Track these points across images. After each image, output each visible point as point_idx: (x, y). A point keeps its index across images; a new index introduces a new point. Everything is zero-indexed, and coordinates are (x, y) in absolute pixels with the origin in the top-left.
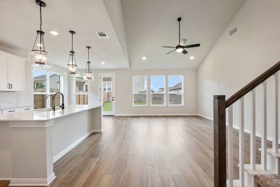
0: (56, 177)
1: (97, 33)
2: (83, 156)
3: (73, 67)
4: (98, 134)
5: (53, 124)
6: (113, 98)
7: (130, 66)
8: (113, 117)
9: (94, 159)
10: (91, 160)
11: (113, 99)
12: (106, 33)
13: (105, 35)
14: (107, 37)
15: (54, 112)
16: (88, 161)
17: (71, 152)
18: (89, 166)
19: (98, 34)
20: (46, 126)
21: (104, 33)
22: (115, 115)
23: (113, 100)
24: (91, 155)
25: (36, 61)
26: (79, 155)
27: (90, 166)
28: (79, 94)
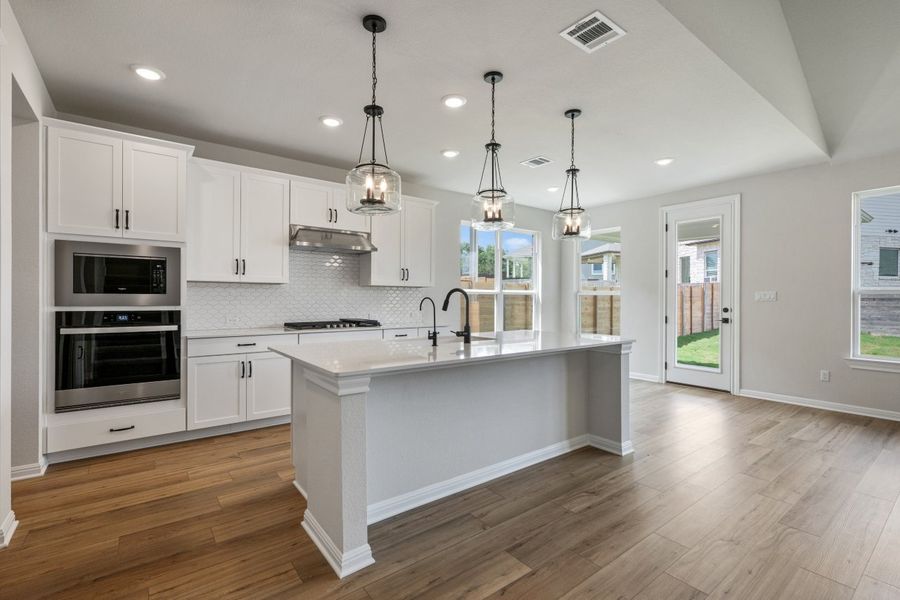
0: (373, 561)
1: (564, 34)
2: (489, 529)
3: (493, 197)
4: (600, 460)
5: (366, 389)
6: (726, 310)
7: (831, 146)
8: (724, 396)
9: (513, 561)
10: (497, 559)
11: (726, 315)
12: (602, 19)
13: (603, 29)
14: (617, 34)
15: (435, 350)
16: (488, 556)
17: (467, 496)
18: (471, 585)
19: (572, 40)
20: (341, 392)
21: (595, 19)
22: (736, 391)
23: (726, 321)
24: (515, 539)
25: (365, 198)
26: (482, 515)
27: (476, 588)
28: (594, 293)
